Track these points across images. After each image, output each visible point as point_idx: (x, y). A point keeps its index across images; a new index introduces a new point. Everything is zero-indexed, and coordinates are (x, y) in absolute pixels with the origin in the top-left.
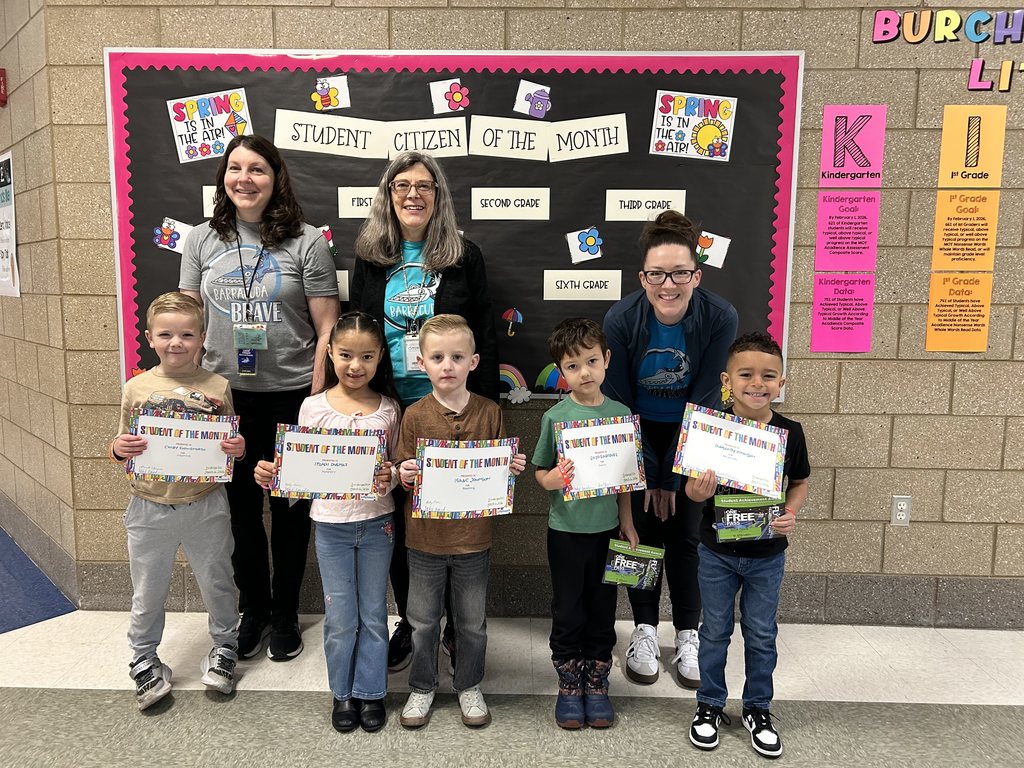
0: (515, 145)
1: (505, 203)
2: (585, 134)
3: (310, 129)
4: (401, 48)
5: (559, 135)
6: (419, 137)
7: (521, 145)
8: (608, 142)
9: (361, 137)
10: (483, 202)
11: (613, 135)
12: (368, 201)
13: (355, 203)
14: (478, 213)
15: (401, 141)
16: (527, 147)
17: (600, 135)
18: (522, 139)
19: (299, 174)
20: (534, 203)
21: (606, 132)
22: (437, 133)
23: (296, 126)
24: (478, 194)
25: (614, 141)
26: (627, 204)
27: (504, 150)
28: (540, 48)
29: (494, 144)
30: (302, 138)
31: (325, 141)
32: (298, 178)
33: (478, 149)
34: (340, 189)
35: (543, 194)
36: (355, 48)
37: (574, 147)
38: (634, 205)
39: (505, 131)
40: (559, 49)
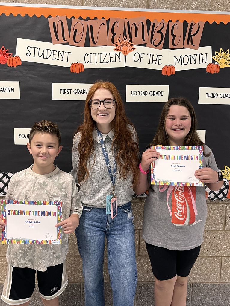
0: (151, 62)
1: (145, 93)
2: (189, 57)
3: (37, 50)
4: (88, 5)
5: (175, 57)
6: (98, 56)
7: (154, 62)
8: (201, 61)
9: (66, 55)
10: (133, 92)
11: (204, 58)
12: (69, 91)
13: (62, 92)
14: (130, 98)
15: (88, 58)
16: (157, 63)
17: (197, 58)
18: (155, 59)
19: (30, 75)
20: (160, 94)
21: (201, 56)
22: (108, 54)
23: (29, 48)
24: (130, 88)
25: (204, 61)
26: (210, 95)
27: (145, 64)
28: (166, 8)
29: (139, 61)
30: (32, 55)
31: (45, 57)
32: (29, 77)
33: (131, 63)
34: (53, 83)
35: (165, 89)
36: (63, 4)
37: (183, 64)
38: (214, 96)
39: (146, 54)
40: (177, 9)
